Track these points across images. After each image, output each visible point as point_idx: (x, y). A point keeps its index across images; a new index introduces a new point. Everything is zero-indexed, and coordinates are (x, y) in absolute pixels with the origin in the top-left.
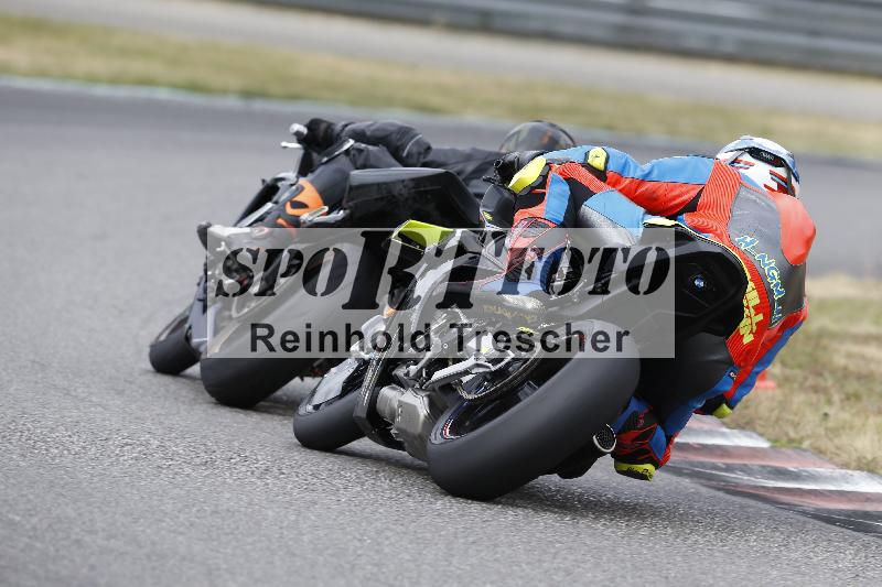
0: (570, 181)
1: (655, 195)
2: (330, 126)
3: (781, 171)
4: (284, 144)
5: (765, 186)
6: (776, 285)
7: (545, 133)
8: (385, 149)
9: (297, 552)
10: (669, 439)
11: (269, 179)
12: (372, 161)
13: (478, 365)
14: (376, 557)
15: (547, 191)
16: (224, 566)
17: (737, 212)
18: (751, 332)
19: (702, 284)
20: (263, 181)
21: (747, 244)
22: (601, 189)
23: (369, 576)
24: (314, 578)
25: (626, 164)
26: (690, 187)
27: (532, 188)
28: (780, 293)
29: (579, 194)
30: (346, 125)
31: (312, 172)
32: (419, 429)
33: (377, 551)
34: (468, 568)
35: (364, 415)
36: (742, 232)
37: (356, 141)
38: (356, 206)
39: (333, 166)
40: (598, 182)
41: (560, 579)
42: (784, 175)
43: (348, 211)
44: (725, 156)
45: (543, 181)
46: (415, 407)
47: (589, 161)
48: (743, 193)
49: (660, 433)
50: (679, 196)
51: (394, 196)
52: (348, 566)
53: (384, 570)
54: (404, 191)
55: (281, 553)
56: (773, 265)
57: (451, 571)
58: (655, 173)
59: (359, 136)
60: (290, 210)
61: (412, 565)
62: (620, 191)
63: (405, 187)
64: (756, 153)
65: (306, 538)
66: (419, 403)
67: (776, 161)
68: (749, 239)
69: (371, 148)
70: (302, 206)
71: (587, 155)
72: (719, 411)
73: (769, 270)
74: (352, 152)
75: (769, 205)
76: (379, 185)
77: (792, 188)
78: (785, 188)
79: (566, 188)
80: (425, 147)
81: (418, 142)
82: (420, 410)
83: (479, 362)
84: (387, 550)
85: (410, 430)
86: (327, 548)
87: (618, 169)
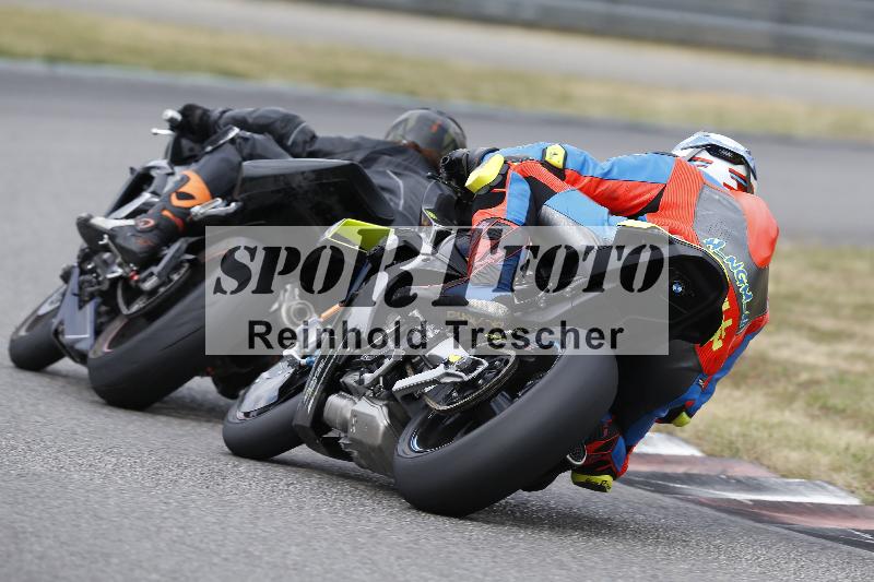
0: (531, 180)
1: (615, 195)
2: (205, 112)
3: (740, 169)
4: (155, 131)
5: (725, 185)
6: (744, 290)
7: (433, 122)
8: (270, 137)
9: (105, 516)
10: (629, 449)
11: (139, 167)
12: (259, 151)
13: (448, 375)
14: (183, 520)
15: (508, 191)
16: (30, 530)
17: (700, 212)
18: (720, 338)
19: (680, 289)
20: (132, 170)
21: (715, 246)
22: (562, 188)
23: (175, 538)
24: (120, 540)
25: (584, 163)
26: (649, 186)
27: (491, 187)
28: (748, 297)
29: (539, 194)
30: (224, 112)
31: (197, 161)
32: (379, 440)
33: (183, 514)
34: (274, 530)
35: (308, 424)
36: (710, 233)
37: (241, 129)
38: (249, 198)
39: (218, 156)
40: (558, 181)
41: (363, 541)
42: (744, 173)
43: (240, 203)
44: (682, 153)
45: (502, 179)
46: (373, 417)
47: (547, 159)
48: (706, 191)
49: (621, 443)
50: (640, 195)
51: (294, 189)
52: (153, 529)
53: (190, 533)
54: (304, 184)
55: (87, 516)
56: (740, 268)
57: (256, 534)
58: (615, 170)
59: (242, 123)
60: (176, 202)
61: (217, 528)
62: (581, 189)
63: (305, 179)
64: (714, 150)
65: (111, 501)
66: (378, 414)
67: (736, 159)
68: (716, 241)
69: (256, 136)
70: (189, 197)
71: (544, 152)
72: (678, 420)
73: (738, 274)
74: (238, 141)
75: (730, 203)
76: (276, 178)
77: (751, 187)
78: (745, 186)
79: (526, 187)
80: (310, 135)
81: (303, 131)
82: (379, 422)
83: (449, 371)
84: (192, 513)
85: (368, 440)
86: (133, 511)
87: (578, 168)
